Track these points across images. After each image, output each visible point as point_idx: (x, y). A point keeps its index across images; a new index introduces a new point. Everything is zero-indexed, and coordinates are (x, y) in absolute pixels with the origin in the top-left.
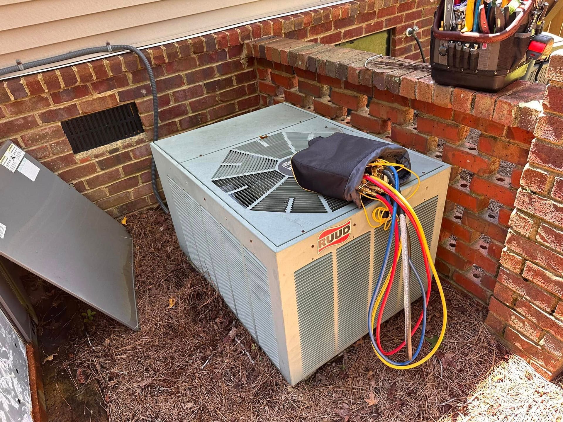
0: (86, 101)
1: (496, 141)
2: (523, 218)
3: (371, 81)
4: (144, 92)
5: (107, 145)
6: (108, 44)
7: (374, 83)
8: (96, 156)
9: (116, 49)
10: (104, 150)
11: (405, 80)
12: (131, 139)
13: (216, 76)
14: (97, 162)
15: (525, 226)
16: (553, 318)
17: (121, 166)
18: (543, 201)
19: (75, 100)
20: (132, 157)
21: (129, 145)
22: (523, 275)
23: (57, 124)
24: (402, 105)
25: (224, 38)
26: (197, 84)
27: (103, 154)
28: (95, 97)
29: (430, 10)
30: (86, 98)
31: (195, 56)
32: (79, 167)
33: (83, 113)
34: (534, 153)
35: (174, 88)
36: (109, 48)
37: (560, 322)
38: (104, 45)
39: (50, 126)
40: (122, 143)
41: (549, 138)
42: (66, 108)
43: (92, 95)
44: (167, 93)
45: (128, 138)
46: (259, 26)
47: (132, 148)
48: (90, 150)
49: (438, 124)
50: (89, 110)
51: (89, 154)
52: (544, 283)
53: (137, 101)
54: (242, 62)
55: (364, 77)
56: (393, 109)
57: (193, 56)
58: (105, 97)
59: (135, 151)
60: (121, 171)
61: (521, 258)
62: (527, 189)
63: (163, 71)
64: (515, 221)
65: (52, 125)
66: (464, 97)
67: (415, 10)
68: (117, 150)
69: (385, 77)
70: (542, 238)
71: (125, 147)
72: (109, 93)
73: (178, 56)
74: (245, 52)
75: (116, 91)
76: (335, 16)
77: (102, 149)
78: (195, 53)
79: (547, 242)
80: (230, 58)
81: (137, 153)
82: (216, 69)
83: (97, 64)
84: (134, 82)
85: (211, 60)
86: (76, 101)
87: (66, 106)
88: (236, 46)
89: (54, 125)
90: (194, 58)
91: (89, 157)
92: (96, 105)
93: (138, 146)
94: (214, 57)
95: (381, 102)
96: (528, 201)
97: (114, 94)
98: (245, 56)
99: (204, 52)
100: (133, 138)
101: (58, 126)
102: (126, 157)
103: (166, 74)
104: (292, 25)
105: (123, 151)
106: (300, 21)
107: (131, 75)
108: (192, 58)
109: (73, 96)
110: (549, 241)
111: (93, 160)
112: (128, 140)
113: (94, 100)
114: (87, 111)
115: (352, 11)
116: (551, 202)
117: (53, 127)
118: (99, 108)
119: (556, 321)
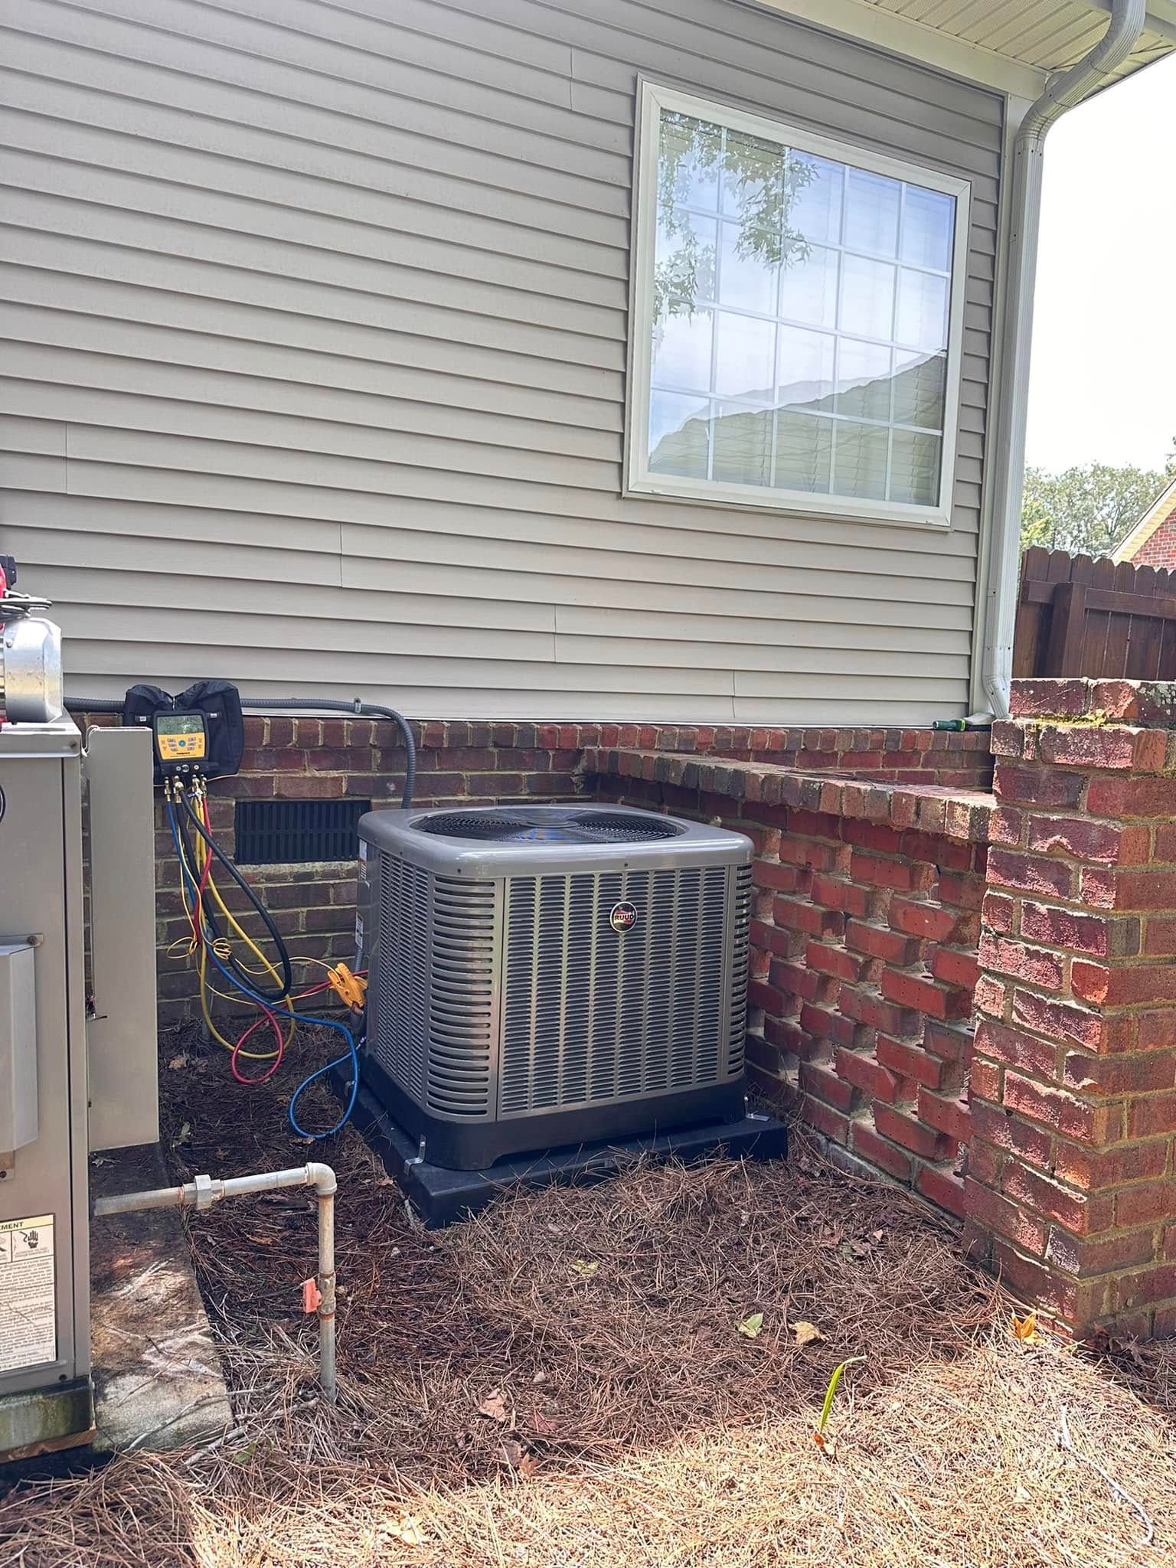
0: (292, 778)
1: (962, 880)
2: (992, 984)
3: (780, 793)
4: (392, 787)
5: (296, 865)
6: (358, 701)
7: (785, 795)
8: (270, 878)
9: (367, 710)
10: (288, 871)
11: (827, 786)
12: (341, 865)
13: (523, 792)
14: (267, 888)
15: (994, 999)
16: (1055, 1182)
17: (305, 910)
18: (1014, 947)
19: (275, 770)
20: (332, 899)
21: (334, 875)
22: (1004, 1103)
23: (229, 802)
24: (830, 838)
25: (550, 732)
26: (486, 798)
27: (282, 878)
28: (308, 774)
29: (952, 776)
30: (294, 772)
31: (495, 751)
32: (232, 889)
33: (278, 796)
34: (993, 867)
35: (445, 795)
36: (359, 706)
37: (1066, 1188)
38: (352, 701)
39: (216, 802)
40: (322, 867)
41: (1006, 840)
42: (255, 780)
43: (305, 770)
44: (429, 799)
45: (337, 862)
46: (617, 729)
47: (337, 881)
48: (263, 865)
49: (880, 862)
50: (290, 793)
51: (260, 870)
52: (1032, 1108)
53: (374, 801)
54: (574, 779)
55: (769, 788)
56: (816, 844)
57: (491, 749)
58: (326, 778)
59: (340, 888)
60: (302, 919)
61: (996, 1066)
62: (992, 929)
63: (434, 761)
64: (981, 993)
65: (221, 802)
66: (906, 802)
67: (919, 769)
68: (309, 876)
69: (800, 785)
70: (1020, 1015)
71: (326, 875)
72: (334, 774)
73: (466, 741)
74: (584, 763)
75: (346, 775)
76: (758, 744)
77: (285, 868)
78: (496, 745)
79: (1025, 1020)
80: (554, 769)
81: (344, 892)
82: (525, 781)
83: (333, 726)
84: (380, 769)
85: (521, 764)
86: (276, 773)
87: (255, 775)
88: (569, 751)
89: (225, 802)
90: (492, 754)
91: (257, 874)
92: (305, 788)
93: (348, 880)
94: (527, 760)
95: (799, 835)
96: (994, 951)
97: (341, 777)
98: (582, 772)
99: (511, 747)
100: (346, 863)
101: (230, 806)
102: (321, 894)
103: (437, 768)
104: (674, 739)
105: (320, 882)
106: (691, 737)
107: (379, 755)
108: (488, 752)
109: (274, 763)
110: (1028, 1018)
111: (262, 883)
112: (334, 865)
113: (305, 778)
114: (286, 794)
115: (790, 742)
116: (1022, 945)
117: (220, 805)
118: (307, 793)
119: (1060, 1187)
